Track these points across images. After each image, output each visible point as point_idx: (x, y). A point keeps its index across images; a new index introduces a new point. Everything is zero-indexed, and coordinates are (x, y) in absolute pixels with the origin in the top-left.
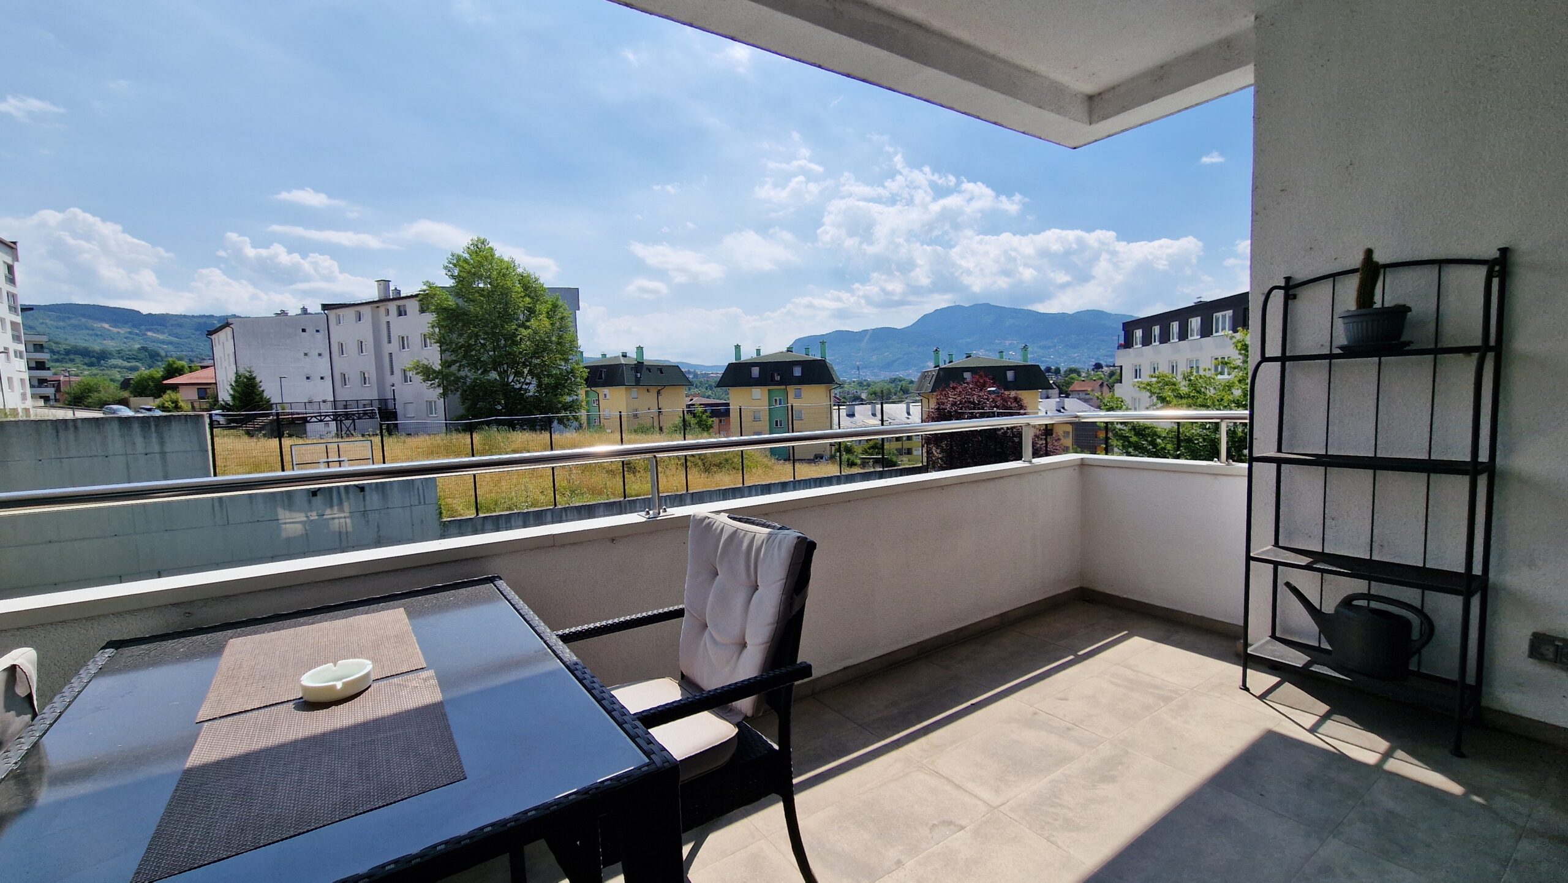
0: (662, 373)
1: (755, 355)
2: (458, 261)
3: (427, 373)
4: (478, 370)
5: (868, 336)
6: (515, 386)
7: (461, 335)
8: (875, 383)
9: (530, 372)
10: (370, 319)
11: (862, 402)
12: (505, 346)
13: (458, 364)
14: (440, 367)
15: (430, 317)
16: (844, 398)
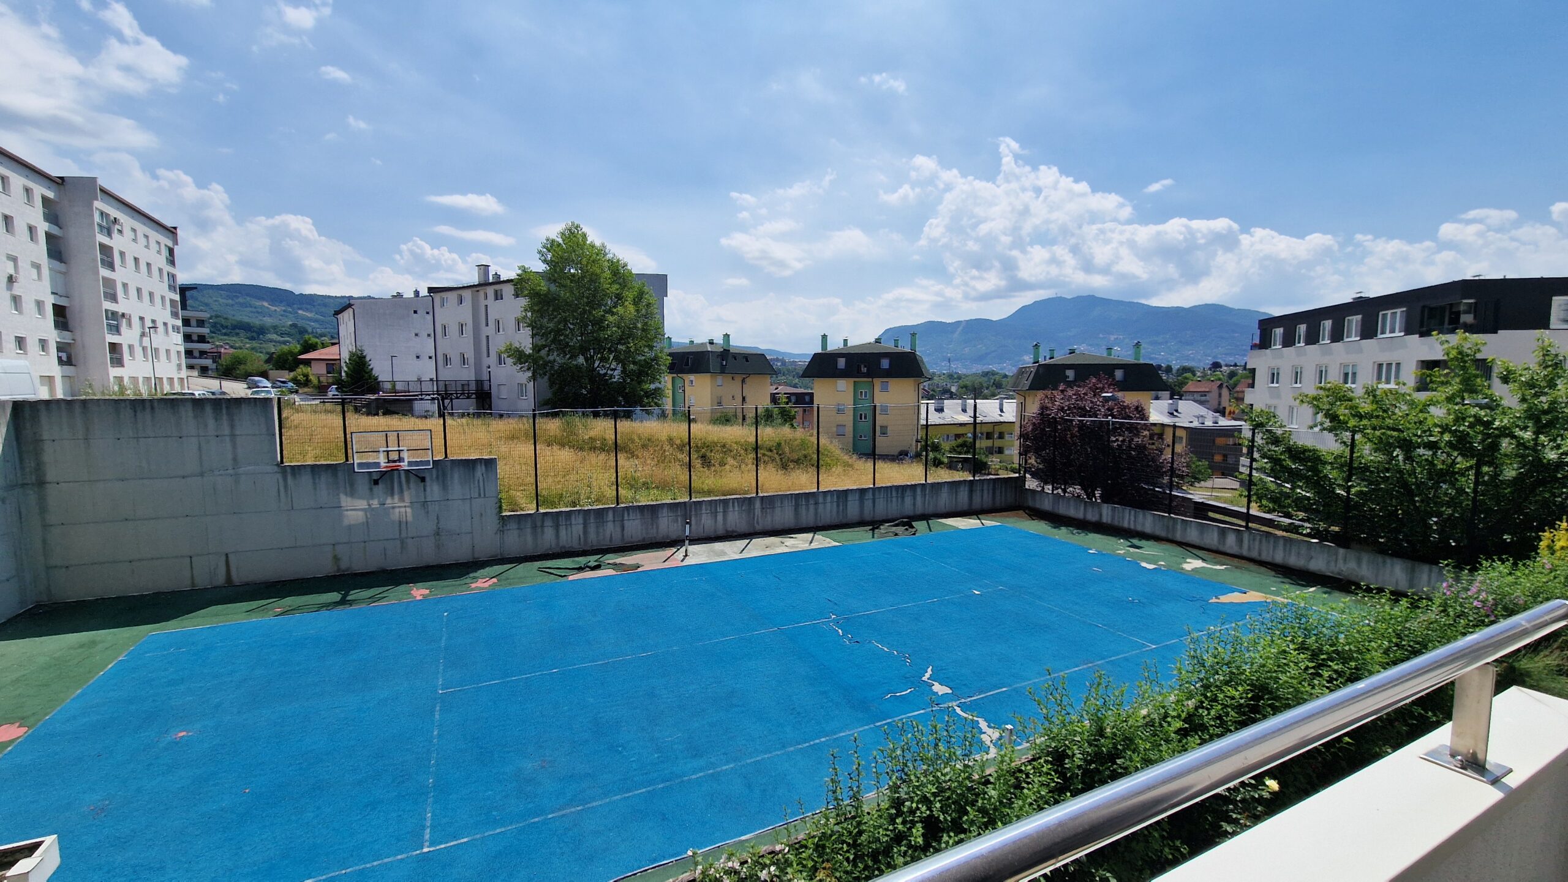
0: (747, 361)
1: (842, 346)
2: (551, 245)
3: (520, 357)
4: (566, 355)
5: (961, 328)
6: (601, 372)
7: (550, 320)
8: (967, 376)
9: (616, 358)
10: (470, 302)
11: (952, 396)
12: (592, 332)
13: (547, 349)
14: (531, 351)
15: (523, 302)
16: (933, 390)
